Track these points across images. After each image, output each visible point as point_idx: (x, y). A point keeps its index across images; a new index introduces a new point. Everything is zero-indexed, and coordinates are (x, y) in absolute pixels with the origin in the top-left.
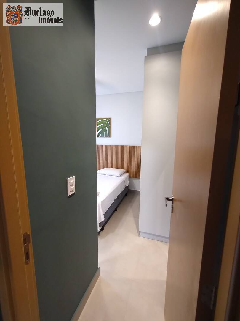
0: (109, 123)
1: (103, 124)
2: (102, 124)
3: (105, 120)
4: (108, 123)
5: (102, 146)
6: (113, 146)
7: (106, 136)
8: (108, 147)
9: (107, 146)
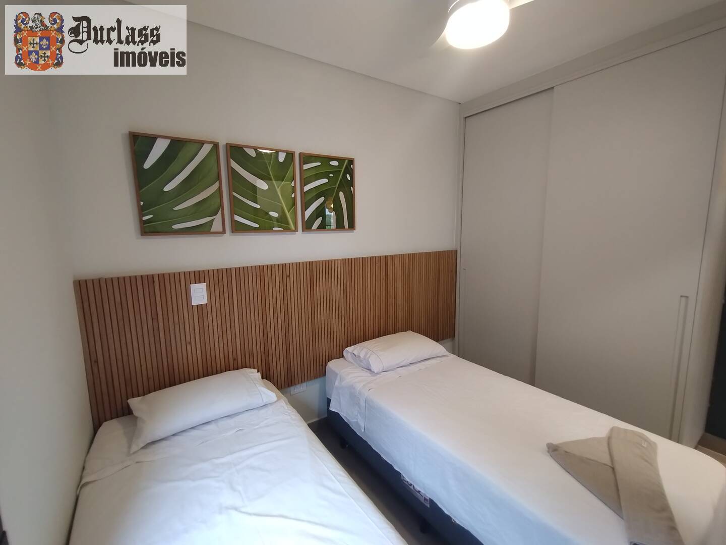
0: (348, 176)
1: (328, 178)
2: (325, 181)
3: (335, 163)
4: (344, 176)
5: (328, 263)
6: (364, 259)
7: (340, 226)
8: (350, 265)
9: (344, 262)
